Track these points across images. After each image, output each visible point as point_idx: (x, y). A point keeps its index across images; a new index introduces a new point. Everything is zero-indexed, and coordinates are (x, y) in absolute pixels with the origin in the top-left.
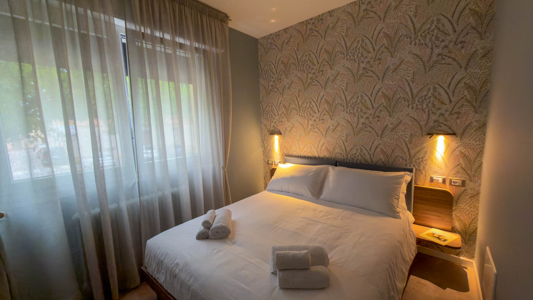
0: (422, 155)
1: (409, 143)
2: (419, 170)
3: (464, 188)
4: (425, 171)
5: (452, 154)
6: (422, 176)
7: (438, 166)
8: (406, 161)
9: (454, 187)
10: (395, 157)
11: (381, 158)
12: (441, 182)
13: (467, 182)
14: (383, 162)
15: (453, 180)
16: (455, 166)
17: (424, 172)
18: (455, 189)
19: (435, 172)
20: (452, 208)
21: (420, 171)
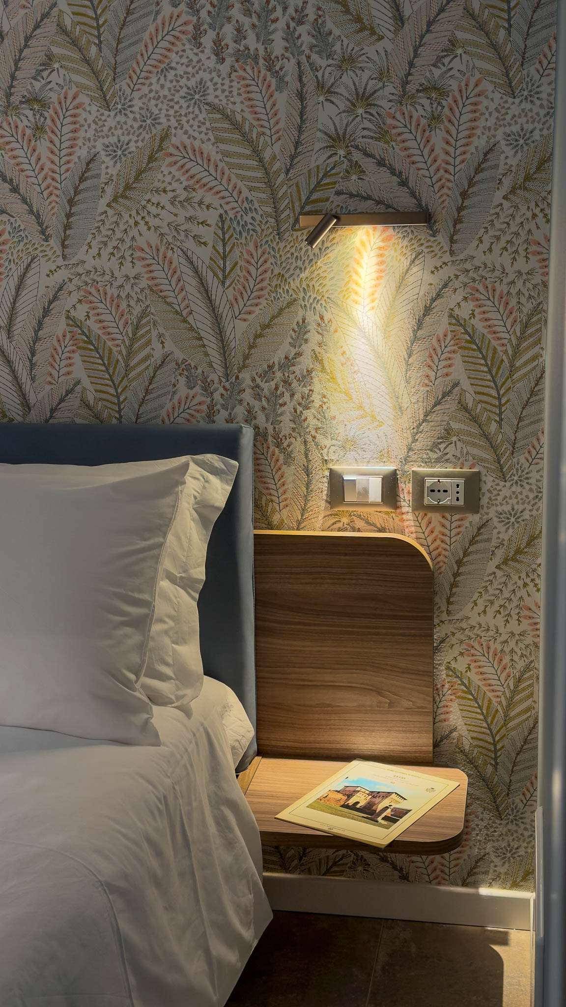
0: (285, 349)
1: (215, 275)
2: (276, 436)
3: (475, 518)
4: (305, 442)
5: (420, 333)
6: (291, 474)
7: (361, 407)
8: (207, 389)
9: (435, 517)
10: (151, 371)
11: (78, 382)
12: (379, 499)
13: (489, 481)
14: (88, 406)
15: (429, 482)
16: (432, 401)
17: (297, 446)
18: (439, 528)
19: (349, 445)
20: (432, 635)
21: (278, 446)
